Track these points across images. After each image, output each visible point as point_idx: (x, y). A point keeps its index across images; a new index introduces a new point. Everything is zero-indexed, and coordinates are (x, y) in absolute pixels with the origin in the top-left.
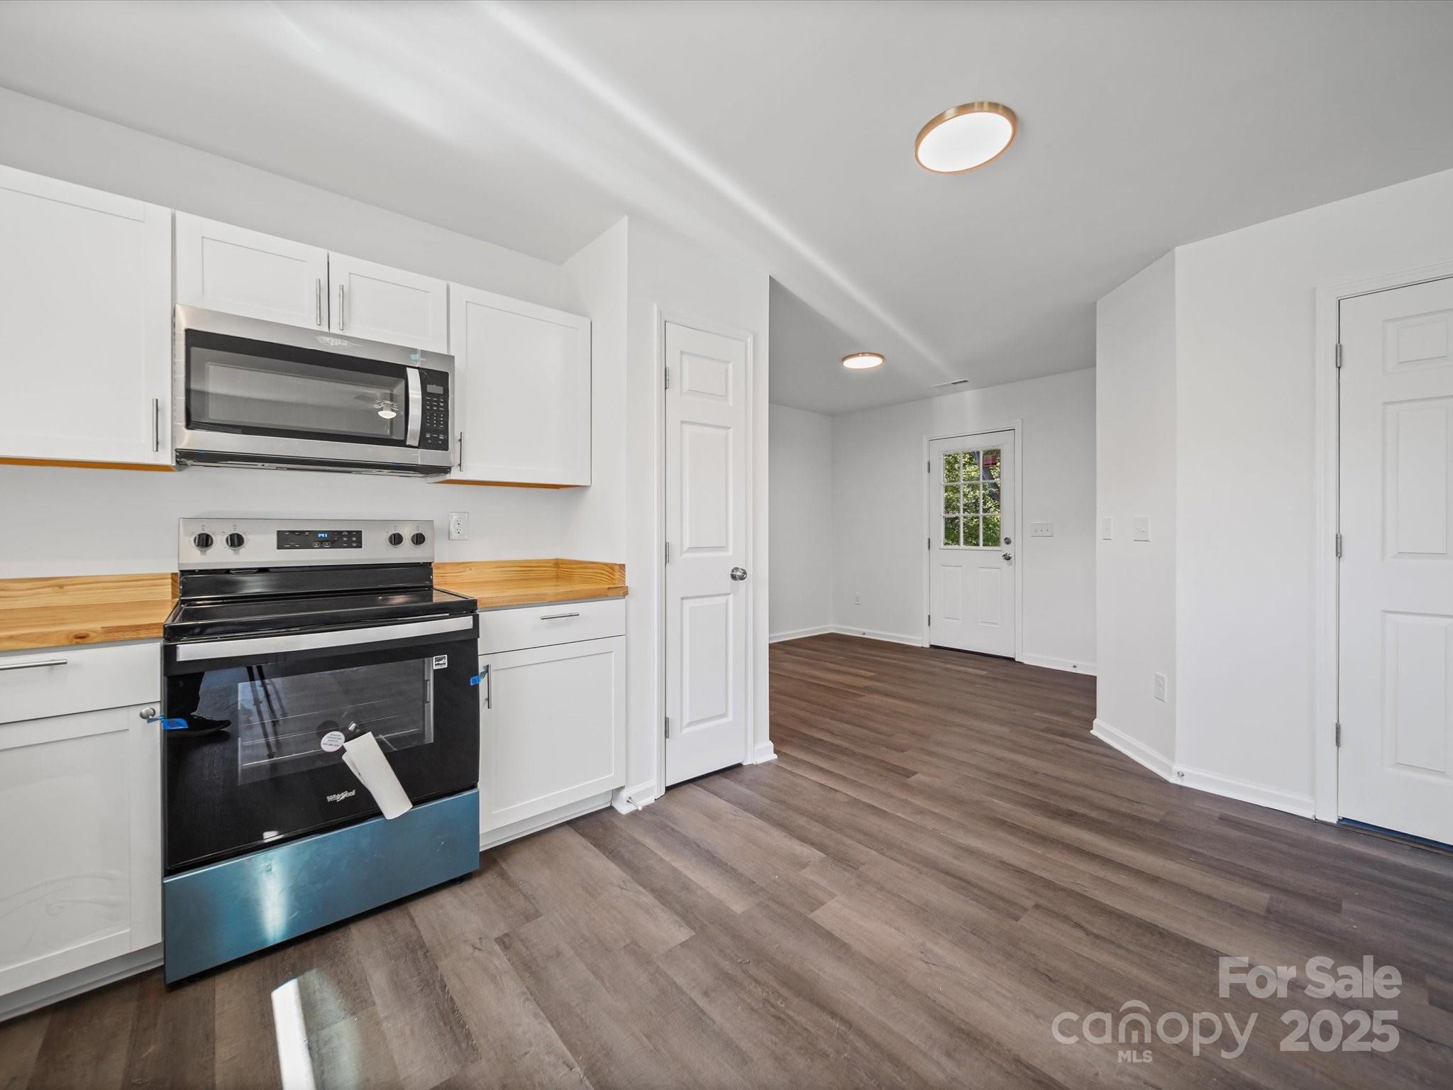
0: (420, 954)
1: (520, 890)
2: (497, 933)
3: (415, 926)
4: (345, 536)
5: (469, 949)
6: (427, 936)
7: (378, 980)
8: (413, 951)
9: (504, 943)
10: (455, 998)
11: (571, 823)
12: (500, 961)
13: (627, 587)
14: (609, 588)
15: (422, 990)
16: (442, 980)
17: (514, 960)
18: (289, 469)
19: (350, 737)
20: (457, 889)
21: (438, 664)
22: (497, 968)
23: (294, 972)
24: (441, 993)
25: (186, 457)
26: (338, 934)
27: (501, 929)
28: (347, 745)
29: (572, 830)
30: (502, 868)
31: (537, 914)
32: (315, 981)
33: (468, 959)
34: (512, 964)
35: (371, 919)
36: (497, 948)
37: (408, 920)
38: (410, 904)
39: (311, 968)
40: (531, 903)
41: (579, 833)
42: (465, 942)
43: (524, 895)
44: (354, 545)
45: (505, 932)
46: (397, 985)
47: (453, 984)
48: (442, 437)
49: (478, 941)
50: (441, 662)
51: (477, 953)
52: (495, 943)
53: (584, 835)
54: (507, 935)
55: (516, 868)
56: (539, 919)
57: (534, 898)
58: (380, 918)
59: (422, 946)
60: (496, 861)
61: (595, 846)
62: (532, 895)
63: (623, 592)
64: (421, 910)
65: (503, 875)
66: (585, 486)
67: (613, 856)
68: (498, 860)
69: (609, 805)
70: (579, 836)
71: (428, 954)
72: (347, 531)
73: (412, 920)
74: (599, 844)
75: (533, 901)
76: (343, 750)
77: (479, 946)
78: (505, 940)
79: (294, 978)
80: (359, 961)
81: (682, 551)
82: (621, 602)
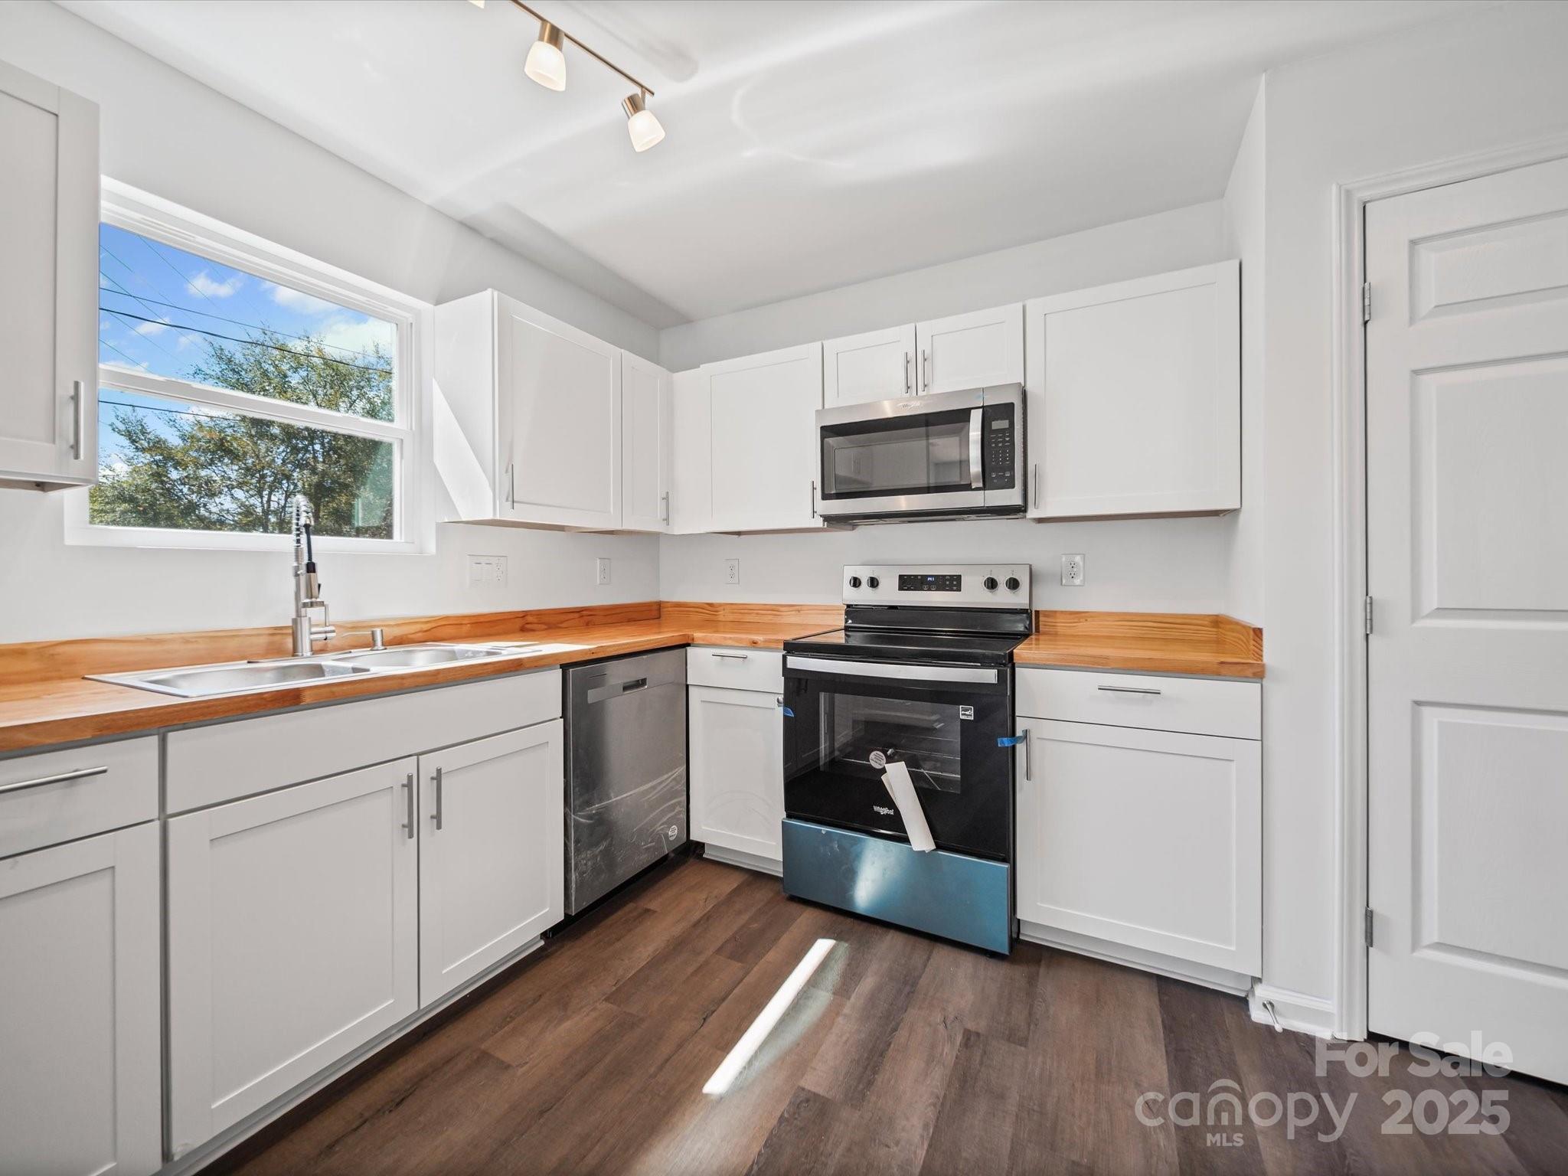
0: (907, 989)
1: (1031, 1006)
2: (971, 1026)
3: (925, 966)
4: (948, 580)
5: (939, 1018)
6: (923, 981)
7: (868, 983)
8: (905, 983)
9: (969, 1039)
10: (892, 1046)
11: (1163, 983)
12: (949, 1052)
13: (1263, 666)
14: (1222, 663)
15: (881, 1018)
16: (898, 1024)
17: (961, 1062)
18: (909, 522)
19: (890, 759)
20: (983, 961)
21: (965, 714)
22: (942, 1054)
23: (838, 937)
24: (888, 1032)
25: (834, 521)
26: (880, 930)
27: (981, 1025)
28: (887, 766)
29: (1156, 990)
30: (1038, 974)
31: (1023, 1042)
32: (840, 952)
33: (930, 1025)
34: (956, 1064)
35: (906, 936)
36: (959, 1039)
37: (925, 957)
38: (939, 944)
39: (846, 941)
40: (1029, 1026)
41: (1160, 1000)
42: (944, 1009)
43: (1030, 1014)
44: (955, 588)
45: (980, 1031)
46: (872, 999)
47: (902, 1034)
48: (1008, 475)
49: (952, 1017)
50: (967, 713)
51: (941, 1027)
52: (962, 1031)
53: (1164, 1006)
54: (978, 1034)
55: (1049, 982)
56: (1018, 1047)
57: (1036, 1025)
58: (912, 939)
59: (914, 984)
60: (1040, 961)
61: (1164, 1027)
62: (1037, 1019)
63: (1258, 674)
64: (943, 956)
65: (1032, 981)
66: (1235, 510)
67: (1175, 1057)
68: (1043, 962)
69: (1243, 995)
70: (1158, 1002)
71: (911, 995)
72: (949, 576)
73: (929, 959)
74: (1172, 1028)
75: (1032, 1027)
76: (884, 771)
77: (948, 1023)
78: (972, 1038)
79: (835, 939)
80: (871, 961)
81: (1415, 616)
82: (1254, 688)
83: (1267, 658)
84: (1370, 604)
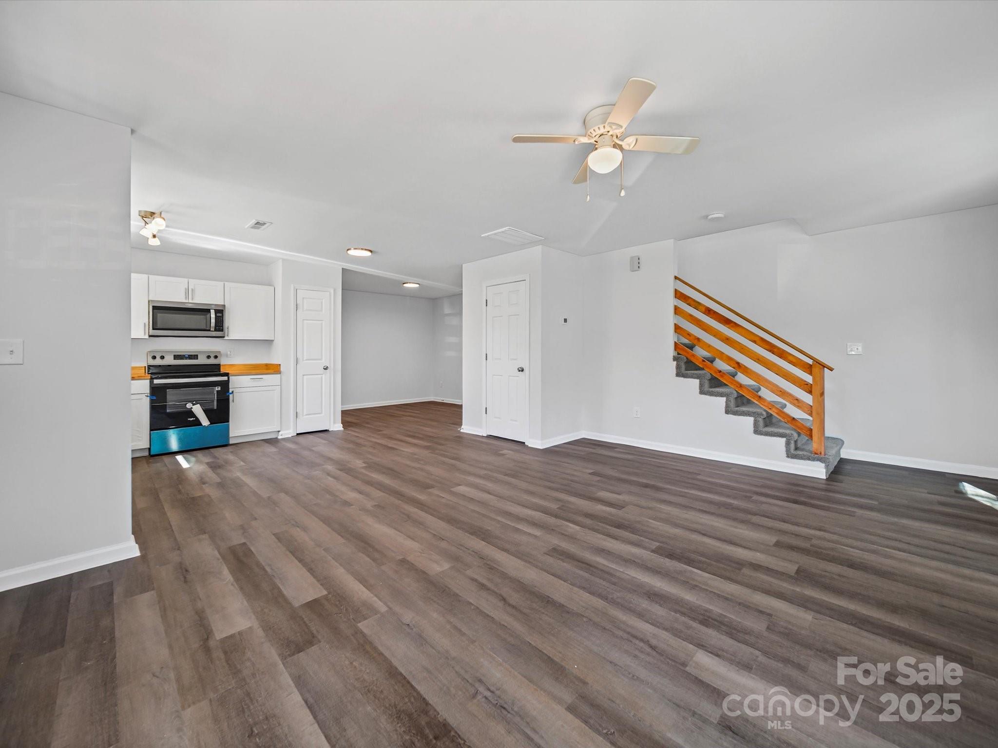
4: (193, 355)
14: (275, 371)
19: (194, 405)
44: (196, 358)
48: (221, 328)
63: (279, 372)
66: (273, 340)
69: (275, 436)
70: (266, 444)
74: (273, 447)
76: (192, 408)
81: (303, 360)
82: (279, 375)
83: (281, 370)
84: (297, 359)
